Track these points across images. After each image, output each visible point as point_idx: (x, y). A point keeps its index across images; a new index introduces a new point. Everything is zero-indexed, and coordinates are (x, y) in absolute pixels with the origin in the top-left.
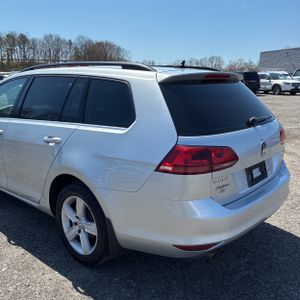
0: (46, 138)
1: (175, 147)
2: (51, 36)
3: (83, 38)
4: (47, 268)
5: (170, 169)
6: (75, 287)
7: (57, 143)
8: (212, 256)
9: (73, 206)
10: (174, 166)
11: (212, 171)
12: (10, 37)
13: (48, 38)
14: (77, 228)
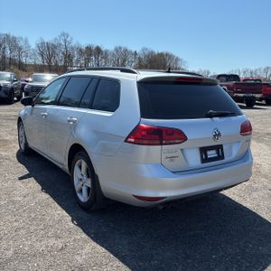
0: (69, 118)
1: (138, 125)
2: (120, 48)
3: (146, 49)
4: (59, 208)
5: (133, 140)
6: (73, 221)
7: (74, 122)
8: (161, 207)
9: (80, 167)
10: (135, 138)
11: (162, 144)
12: (89, 48)
13: (117, 50)
14: (81, 183)
